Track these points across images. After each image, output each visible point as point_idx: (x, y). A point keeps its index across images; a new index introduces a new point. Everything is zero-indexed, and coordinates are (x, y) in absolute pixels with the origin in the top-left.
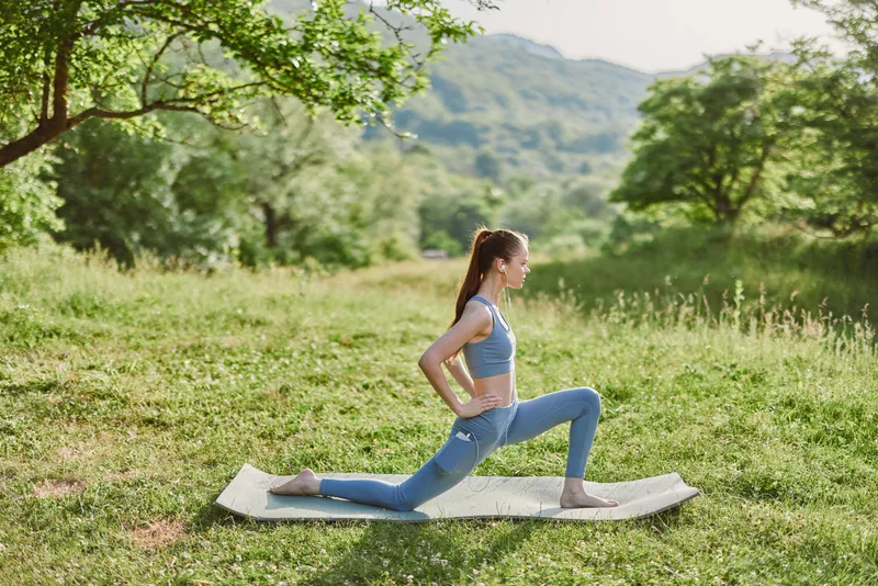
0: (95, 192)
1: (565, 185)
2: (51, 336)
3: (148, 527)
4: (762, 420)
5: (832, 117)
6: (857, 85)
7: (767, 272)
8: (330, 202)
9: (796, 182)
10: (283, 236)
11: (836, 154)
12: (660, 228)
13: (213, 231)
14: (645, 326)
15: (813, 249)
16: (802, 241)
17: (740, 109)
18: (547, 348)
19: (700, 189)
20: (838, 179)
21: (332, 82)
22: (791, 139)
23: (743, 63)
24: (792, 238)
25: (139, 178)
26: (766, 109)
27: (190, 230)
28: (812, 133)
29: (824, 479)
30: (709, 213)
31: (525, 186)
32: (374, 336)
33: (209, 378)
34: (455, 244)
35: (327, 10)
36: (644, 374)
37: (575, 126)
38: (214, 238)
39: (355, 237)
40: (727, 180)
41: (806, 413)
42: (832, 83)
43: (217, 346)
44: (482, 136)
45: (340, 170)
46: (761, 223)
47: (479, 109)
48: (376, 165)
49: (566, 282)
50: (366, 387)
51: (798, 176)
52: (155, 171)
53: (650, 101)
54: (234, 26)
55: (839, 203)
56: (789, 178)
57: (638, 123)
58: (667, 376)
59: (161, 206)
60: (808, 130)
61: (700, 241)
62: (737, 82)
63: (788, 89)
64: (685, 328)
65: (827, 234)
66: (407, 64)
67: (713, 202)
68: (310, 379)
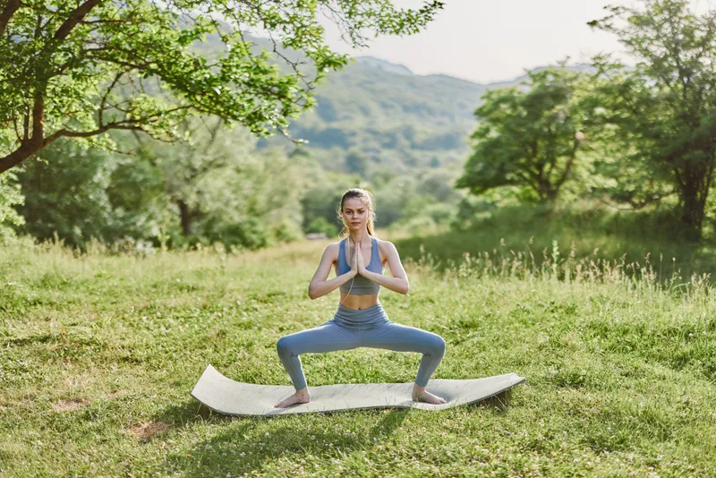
0: (43, 196)
1: (419, 177)
2: (35, 304)
3: (140, 426)
4: (573, 338)
5: (626, 115)
6: (644, 90)
7: (580, 239)
8: (233, 196)
9: (602, 166)
10: (195, 226)
11: (631, 144)
12: (496, 207)
13: (139, 224)
14: (486, 277)
15: (616, 218)
16: (607, 213)
17: (554, 111)
18: (414, 297)
19: (526, 175)
20: (635, 163)
21: (246, 105)
22: (595, 133)
23: (556, 75)
24: (600, 211)
25: (78, 184)
26: (574, 111)
27: (121, 224)
28: (612, 128)
29: (616, 373)
30: (535, 194)
31: (387, 178)
32: (283, 294)
33: (163, 328)
34: (333, 228)
35: (238, 50)
36: (487, 311)
37: (424, 129)
38: (140, 230)
39: (253, 224)
40: (547, 167)
41: (604, 332)
42: (625, 89)
43: (165, 306)
44: (351, 139)
45: (238, 171)
46: (575, 200)
47: (346, 118)
48: (267, 166)
49: (425, 249)
50: (281, 329)
51: (603, 162)
52: (91, 178)
53: (484, 107)
54: (170, 64)
55: (635, 181)
56: (596, 164)
57: (476, 125)
58: (503, 312)
59: (98, 205)
60: (608, 126)
61: (529, 216)
62: (551, 90)
63: (591, 94)
64: (516, 279)
65: (627, 206)
66: (300, 88)
67: (537, 185)
68: (239, 325)
